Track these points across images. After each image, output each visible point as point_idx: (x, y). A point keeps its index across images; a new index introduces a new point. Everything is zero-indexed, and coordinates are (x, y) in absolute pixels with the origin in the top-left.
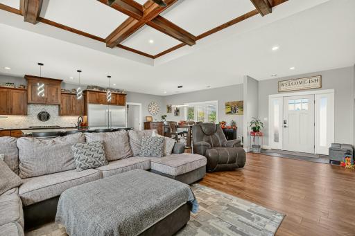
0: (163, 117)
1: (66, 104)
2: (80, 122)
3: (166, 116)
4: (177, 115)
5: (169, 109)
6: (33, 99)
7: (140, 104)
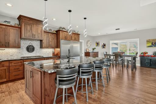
0: (93, 49)
1: (46, 40)
2: (53, 53)
3: (95, 48)
4: (104, 48)
5: (98, 44)
6: (26, 35)
7: (83, 41)
